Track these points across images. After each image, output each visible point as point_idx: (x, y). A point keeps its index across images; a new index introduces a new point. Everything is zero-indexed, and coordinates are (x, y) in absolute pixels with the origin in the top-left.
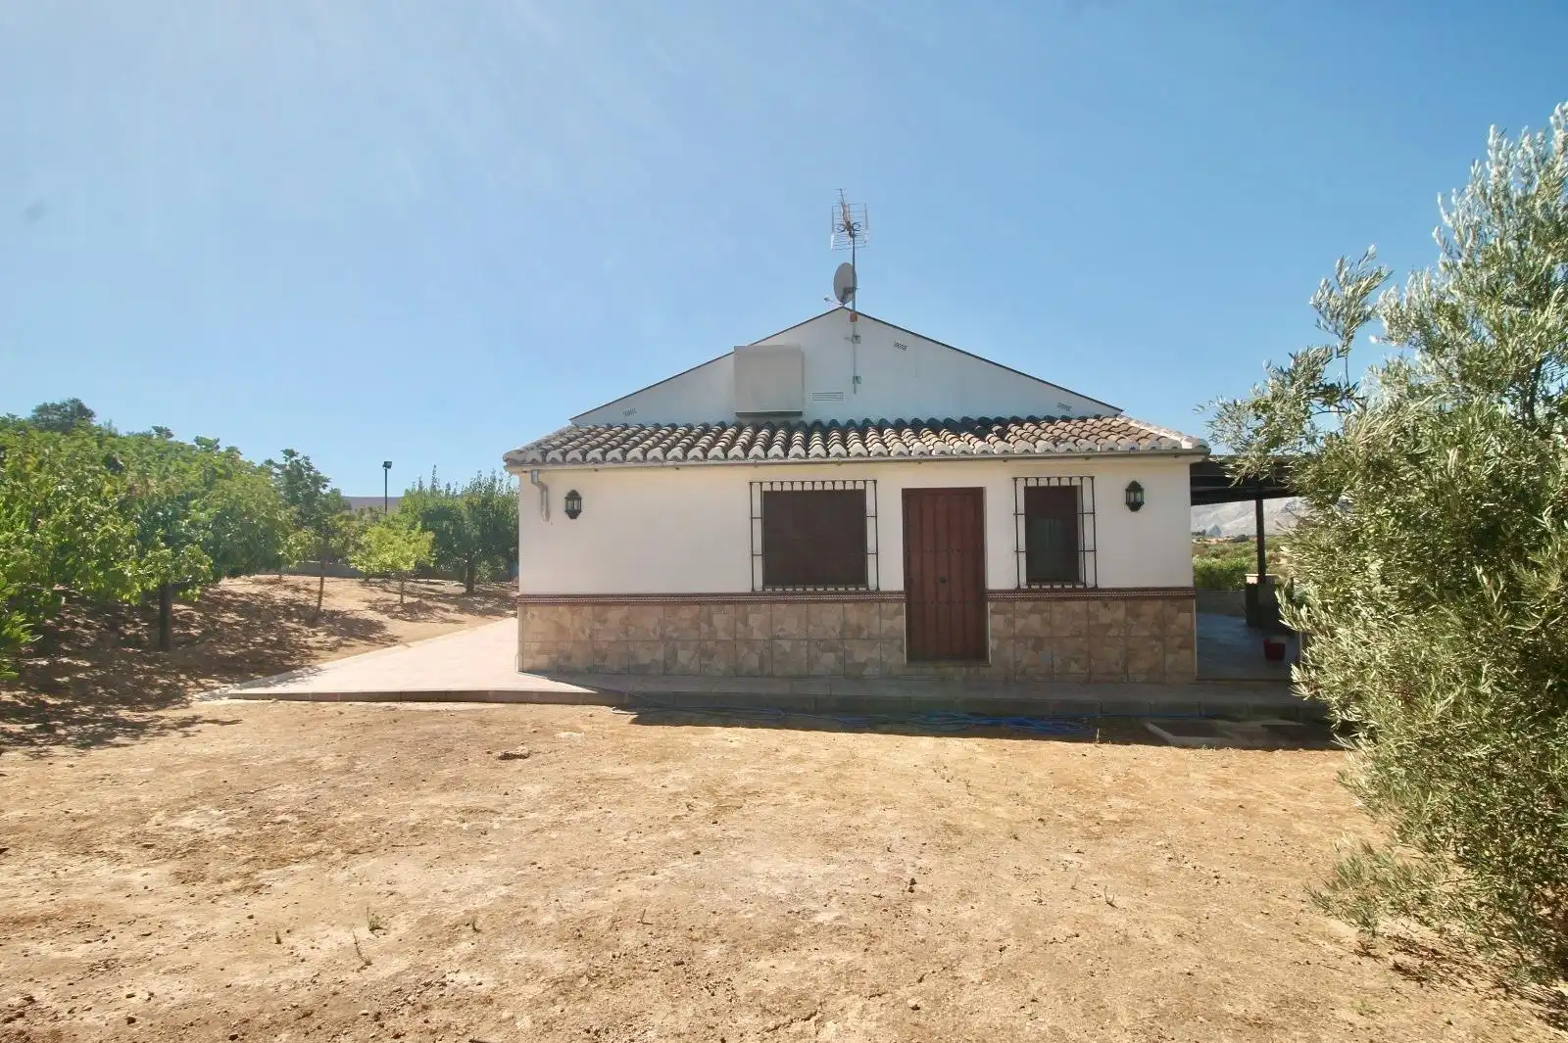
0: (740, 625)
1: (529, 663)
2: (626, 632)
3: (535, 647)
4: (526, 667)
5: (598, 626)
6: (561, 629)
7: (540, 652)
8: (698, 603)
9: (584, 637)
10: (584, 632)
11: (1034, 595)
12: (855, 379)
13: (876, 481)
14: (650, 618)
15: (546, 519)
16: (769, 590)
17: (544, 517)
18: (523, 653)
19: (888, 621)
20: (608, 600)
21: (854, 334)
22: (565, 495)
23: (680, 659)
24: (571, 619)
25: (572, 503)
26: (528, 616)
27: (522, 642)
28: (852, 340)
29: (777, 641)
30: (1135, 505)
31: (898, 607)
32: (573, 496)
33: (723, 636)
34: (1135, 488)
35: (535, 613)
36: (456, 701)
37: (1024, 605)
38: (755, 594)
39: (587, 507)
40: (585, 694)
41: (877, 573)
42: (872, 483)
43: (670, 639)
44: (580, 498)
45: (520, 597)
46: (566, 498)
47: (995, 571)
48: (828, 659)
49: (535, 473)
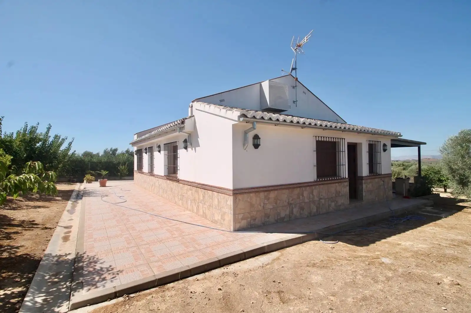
0: (311, 195)
1: (238, 226)
2: (276, 203)
3: (241, 216)
4: (236, 229)
5: (266, 202)
6: (252, 205)
7: (243, 219)
8: (299, 187)
9: (260, 208)
10: (261, 206)
11: (370, 177)
12: (294, 102)
13: (344, 139)
14: (285, 195)
15: (244, 149)
16: (318, 180)
17: (245, 147)
18: (235, 220)
19: (345, 189)
20: (270, 188)
21: (296, 85)
22: (253, 137)
23: (294, 213)
24: (255, 199)
25: (256, 141)
26: (237, 200)
27: (234, 214)
28: (293, 87)
29: (321, 200)
30: (385, 150)
31: (347, 184)
32: (256, 137)
33: (306, 200)
34: (385, 145)
35: (240, 198)
36: (250, 258)
37: (369, 181)
38: (315, 182)
39: (262, 142)
40: (302, 236)
41: (344, 171)
42: (343, 139)
43: (291, 204)
44: (260, 138)
45: (234, 190)
46: (253, 138)
47: (364, 170)
48: (333, 204)
49: (255, 123)
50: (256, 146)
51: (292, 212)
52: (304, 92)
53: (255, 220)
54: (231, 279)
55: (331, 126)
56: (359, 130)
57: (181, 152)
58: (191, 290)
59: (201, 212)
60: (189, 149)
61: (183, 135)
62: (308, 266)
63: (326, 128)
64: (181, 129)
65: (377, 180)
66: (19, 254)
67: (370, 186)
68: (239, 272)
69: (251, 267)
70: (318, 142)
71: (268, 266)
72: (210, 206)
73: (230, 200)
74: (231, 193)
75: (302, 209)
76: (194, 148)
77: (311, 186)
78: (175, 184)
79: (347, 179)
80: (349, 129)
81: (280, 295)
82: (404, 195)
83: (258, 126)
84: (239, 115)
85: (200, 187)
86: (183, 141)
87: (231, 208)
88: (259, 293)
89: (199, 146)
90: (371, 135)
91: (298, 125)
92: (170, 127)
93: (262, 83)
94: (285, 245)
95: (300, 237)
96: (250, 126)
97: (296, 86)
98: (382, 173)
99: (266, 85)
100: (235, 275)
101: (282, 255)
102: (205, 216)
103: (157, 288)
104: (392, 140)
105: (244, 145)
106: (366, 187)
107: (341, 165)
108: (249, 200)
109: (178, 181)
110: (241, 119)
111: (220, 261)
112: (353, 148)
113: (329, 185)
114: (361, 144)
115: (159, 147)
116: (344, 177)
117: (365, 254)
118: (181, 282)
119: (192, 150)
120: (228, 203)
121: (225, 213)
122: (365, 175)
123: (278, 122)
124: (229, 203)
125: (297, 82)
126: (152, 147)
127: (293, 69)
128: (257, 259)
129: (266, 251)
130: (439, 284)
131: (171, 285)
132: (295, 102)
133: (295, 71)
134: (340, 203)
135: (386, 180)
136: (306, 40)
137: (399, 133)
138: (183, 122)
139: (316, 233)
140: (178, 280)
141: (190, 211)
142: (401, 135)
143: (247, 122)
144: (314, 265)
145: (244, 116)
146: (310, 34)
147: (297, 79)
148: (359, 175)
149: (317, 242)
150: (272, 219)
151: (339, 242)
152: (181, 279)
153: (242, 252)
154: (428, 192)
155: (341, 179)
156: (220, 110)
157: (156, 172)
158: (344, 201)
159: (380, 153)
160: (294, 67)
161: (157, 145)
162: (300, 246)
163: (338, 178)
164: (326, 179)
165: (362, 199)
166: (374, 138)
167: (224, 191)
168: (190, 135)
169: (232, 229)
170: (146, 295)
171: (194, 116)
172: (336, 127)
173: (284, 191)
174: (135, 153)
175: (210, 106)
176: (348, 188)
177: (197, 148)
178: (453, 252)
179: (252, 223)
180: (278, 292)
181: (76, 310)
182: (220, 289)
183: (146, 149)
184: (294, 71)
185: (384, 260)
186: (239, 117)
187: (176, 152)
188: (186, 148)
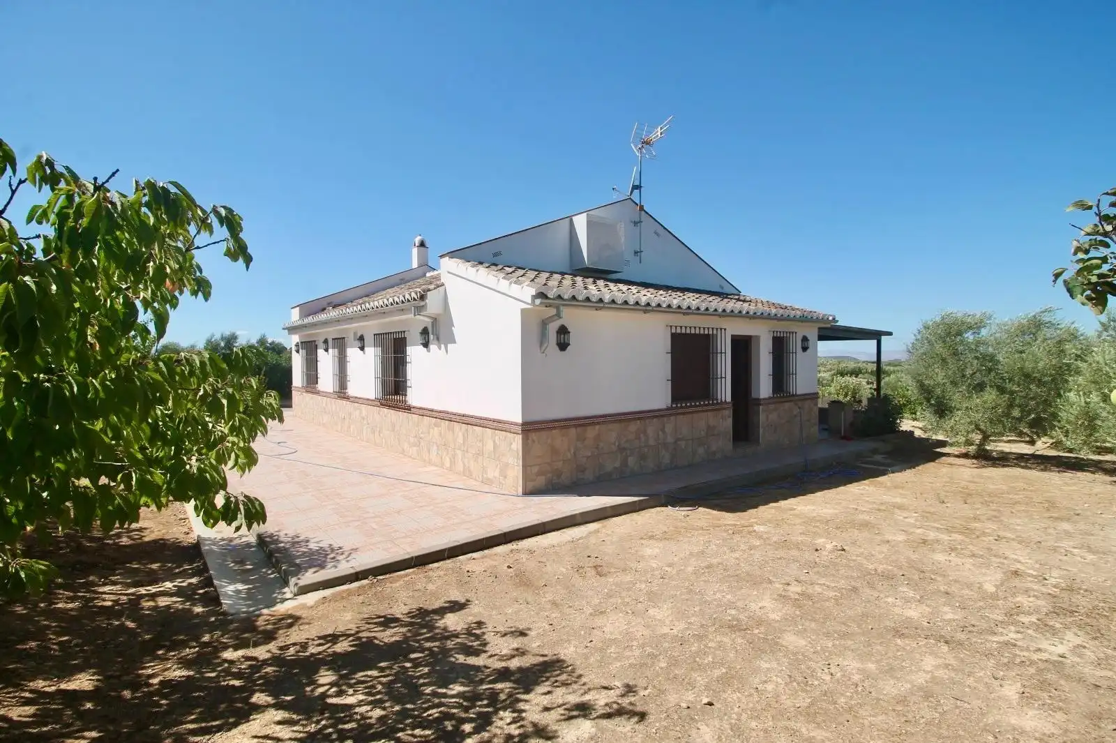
0: (660, 433)
1: (531, 485)
2: (598, 447)
3: (535, 469)
4: (528, 491)
5: (579, 445)
6: (554, 451)
7: (540, 473)
8: (639, 419)
9: (569, 456)
10: (570, 452)
11: (775, 400)
12: (636, 253)
13: (725, 329)
14: (612, 434)
15: (542, 351)
16: (674, 406)
17: (543, 348)
18: (526, 477)
19: (725, 422)
20: (587, 421)
21: (640, 219)
22: (557, 330)
23: (629, 464)
24: (561, 440)
25: (562, 336)
26: (530, 441)
27: (524, 466)
28: (635, 223)
29: (679, 443)
30: (805, 349)
31: (728, 413)
32: (563, 331)
33: (652, 442)
34: (805, 339)
35: (535, 438)
36: (554, 531)
37: (772, 407)
38: (668, 409)
39: (573, 339)
40: (640, 501)
41: (725, 390)
42: (723, 330)
43: (624, 449)
44: (569, 332)
45: (523, 424)
46: (558, 332)
47: (764, 387)
48: (701, 450)
49: (562, 308)
50: (563, 346)
51: (625, 463)
52: (656, 233)
53: (559, 476)
54: (524, 557)
55: (698, 309)
56: (751, 313)
57: (414, 352)
58: (467, 569)
59: (460, 467)
60: (433, 347)
61: (423, 320)
62: (642, 538)
63: (688, 311)
64: (419, 310)
65: (787, 405)
66: (146, 539)
67: (773, 416)
68: (535, 549)
69: (555, 542)
70: (675, 337)
71: (580, 541)
72: (480, 453)
73: (517, 442)
74: (519, 429)
75: (643, 457)
76: (443, 346)
77: (662, 416)
78: (402, 415)
79: (729, 403)
80: (732, 311)
81: (597, 569)
82: (841, 434)
83: (566, 312)
84: (534, 294)
85: (458, 420)
86: (420, 331)
87: (518, 454)
88: (567, 569)
89: (454, 342)
90: (775, 322)
91: (638, 307)
92: (392, 304)
93: (573, 218)
94: (609, 514)
95: (636, 502)
96: (553, 311)
97: (640, 222)
98: (798, 393)
99: (581, 223)
100: (531, 552)
101: (603, 527)
102: (467, 473)
103: (415, 569)
104: (819, 328)
105: (541, 344)
106: (765, 418)
107: (717, 378)
108: (549, 441)
109: (408, 409)
110: (538, 301)
111: (505, 534)
112: (743, 347)
113: (695, 415)
114: (758, 338)
115: (361, 338)
116: (724, 401)
117: (733, 523)
118: (448, 561)
119: (440, 349)
120: (512, 446)
121: (507, 465)
122: (766, 396)
123: (602, 305)
124: (514, 446)
125: (643, 212)
126: (344, 338)
127: (635, 187)
128: (564, 532)
129: (578, 522)
130: (817, 550)
131: (436, 565)
132: (638, 252)
133: (638, 190)
134: (714, 448)
135: (807, 404)
136: (659, 133)
137: (831, 315)
138: (422, 297)
139: (663, 496)
140: (444, 559)
141: (437, 466)
142: (837, 319)
143: (546, 307)
144: (652, 537)
145: (542, 295)
146: (668, 123)
147: (642, 208)
148: (754, 395)
149: (663, 509)
150: (589, 475)
151: (700, 508)
152: (449, 558)
153: (540, 522)
154: (892, 428)
155: (717, 403)
156: (499, 280)
157: (352, 390)
158: (723, 443)
159: (794, 355)
160: (637, 183)
161: (355, 334)
162: (634, 516)
163: (711, 402)
164: (684, 405)
165: (757, 441)
166: (782, 327)
167: (507, 426)
168: (435, 321)
169: (520, 490)
170: (401, 577)
171: (443, 285)
172: (707, 309)
173: (611, 426)
174: (294, 349)
175: (477, 271)
176: (730, 421)
177: (449, 345)
178: (868, 517)
179: (554, 481)
180: (595, 567)
181: (305, 595)
182: (510, 567)
183: (326, 341)
184: (636, 192)
185: (756, 528)
186: (534, 297)
187: (404, 352)
188: (426, 345)
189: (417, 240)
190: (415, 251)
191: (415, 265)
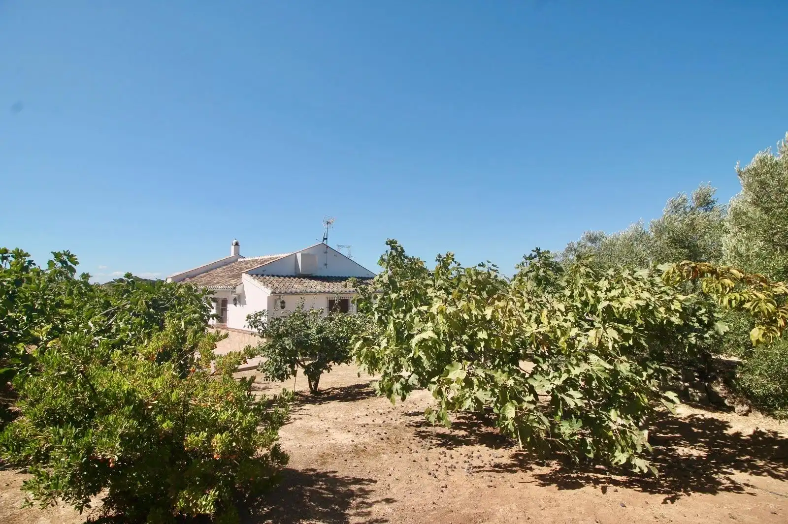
12: (325, 265)
17: (276, 308)
22: (281, 302)
25: (283, 304)
28: (324, 253)
32: (283, 302)
39: (286, 305)
42: (352, 298)
44: (285, 303)
49: (281, 296)
50: (283, 307)
57: (230, 307)
60: (238, 305)
61: (234, 296)
64: (233, 292)
70: (330, 301)
76: (242, 305)
83: (283, 297)
84: (271, 292)
86: (233, 299)
93: (297, 254)
96: (278, 297)
97: (327, 252)
99: (299, 256)
105: (275, 306)
109: (227, 328)
110: (272, 295)
119: (240, 306)
123: (296, 294)
125: (327, 248)
138: (234, 288)
145: (273, 293)
147: (327, 246)
156: (261, 285)
160: (326, 237)
168: (239, 295)
171: (243, 285)
177: (245, 305)
184: (325, 240)
187: (226, 306)
188: (235, 304)
189: (234, 242)
190: (233, 247)
191: (232, 254)
